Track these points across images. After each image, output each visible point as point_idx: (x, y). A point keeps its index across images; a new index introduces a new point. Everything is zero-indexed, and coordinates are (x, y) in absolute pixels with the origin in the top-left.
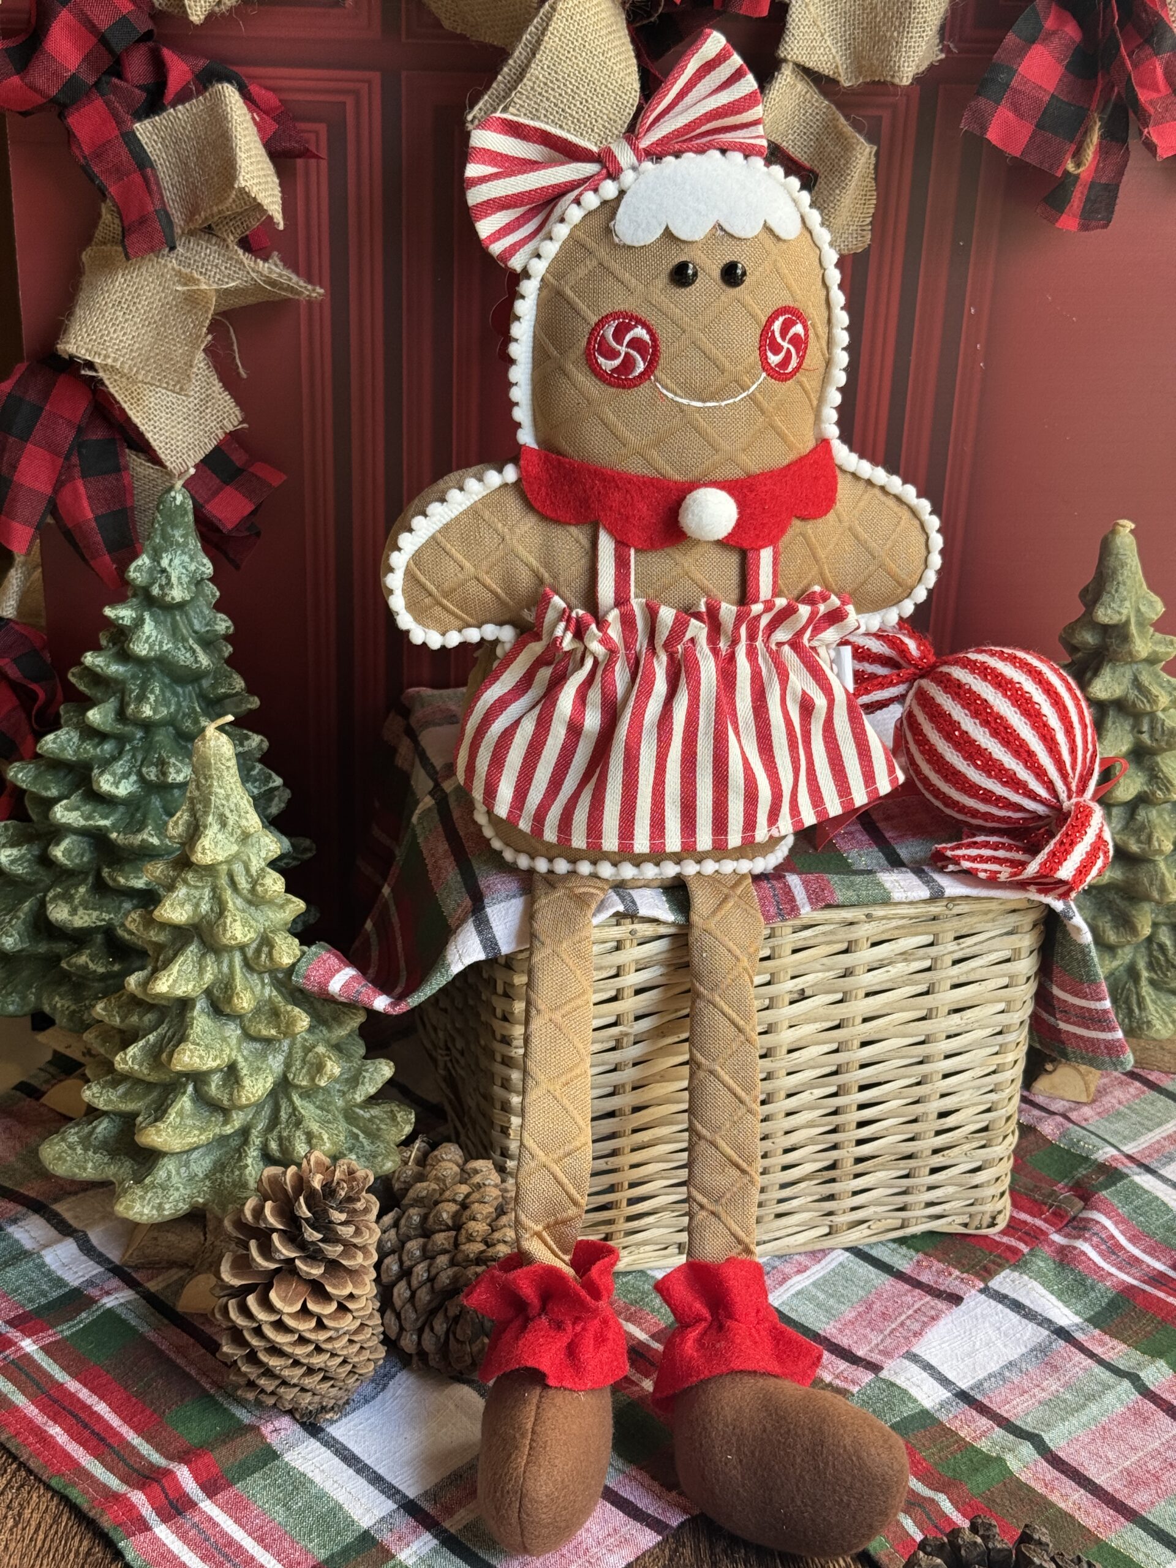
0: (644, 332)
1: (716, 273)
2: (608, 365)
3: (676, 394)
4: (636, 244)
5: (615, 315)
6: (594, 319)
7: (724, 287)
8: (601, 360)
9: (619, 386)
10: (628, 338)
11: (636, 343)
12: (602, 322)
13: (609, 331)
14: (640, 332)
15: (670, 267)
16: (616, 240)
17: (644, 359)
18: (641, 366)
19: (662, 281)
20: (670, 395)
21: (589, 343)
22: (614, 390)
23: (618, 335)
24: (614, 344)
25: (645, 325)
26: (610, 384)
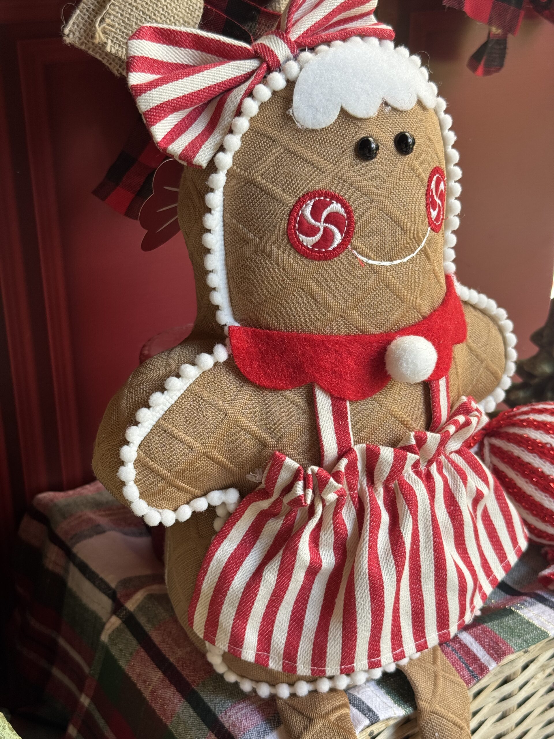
0: (339, 205)
1: (391, 144)
2: (308, 241)
3: (370, 258)
4: (318, 127)
5: (310, 195)
6: (292, 201)
7: (398, 156)
8: (302, 237)
9: (320, 259)
10: (325, 214)
11: (332, 218)
12: (301, 202)
13: (307, 211)
14: (336, 207)
15: (353, 144)
16: (298, 125)
17: (341, 231)
18: (338, 238)
19: (349, 157)
20: (365, 259)
21: (289, 224)
22: (316, 263)
23: (316, 213)
24: (313, 221)
25: (339, 200)
26: (314, 259)
